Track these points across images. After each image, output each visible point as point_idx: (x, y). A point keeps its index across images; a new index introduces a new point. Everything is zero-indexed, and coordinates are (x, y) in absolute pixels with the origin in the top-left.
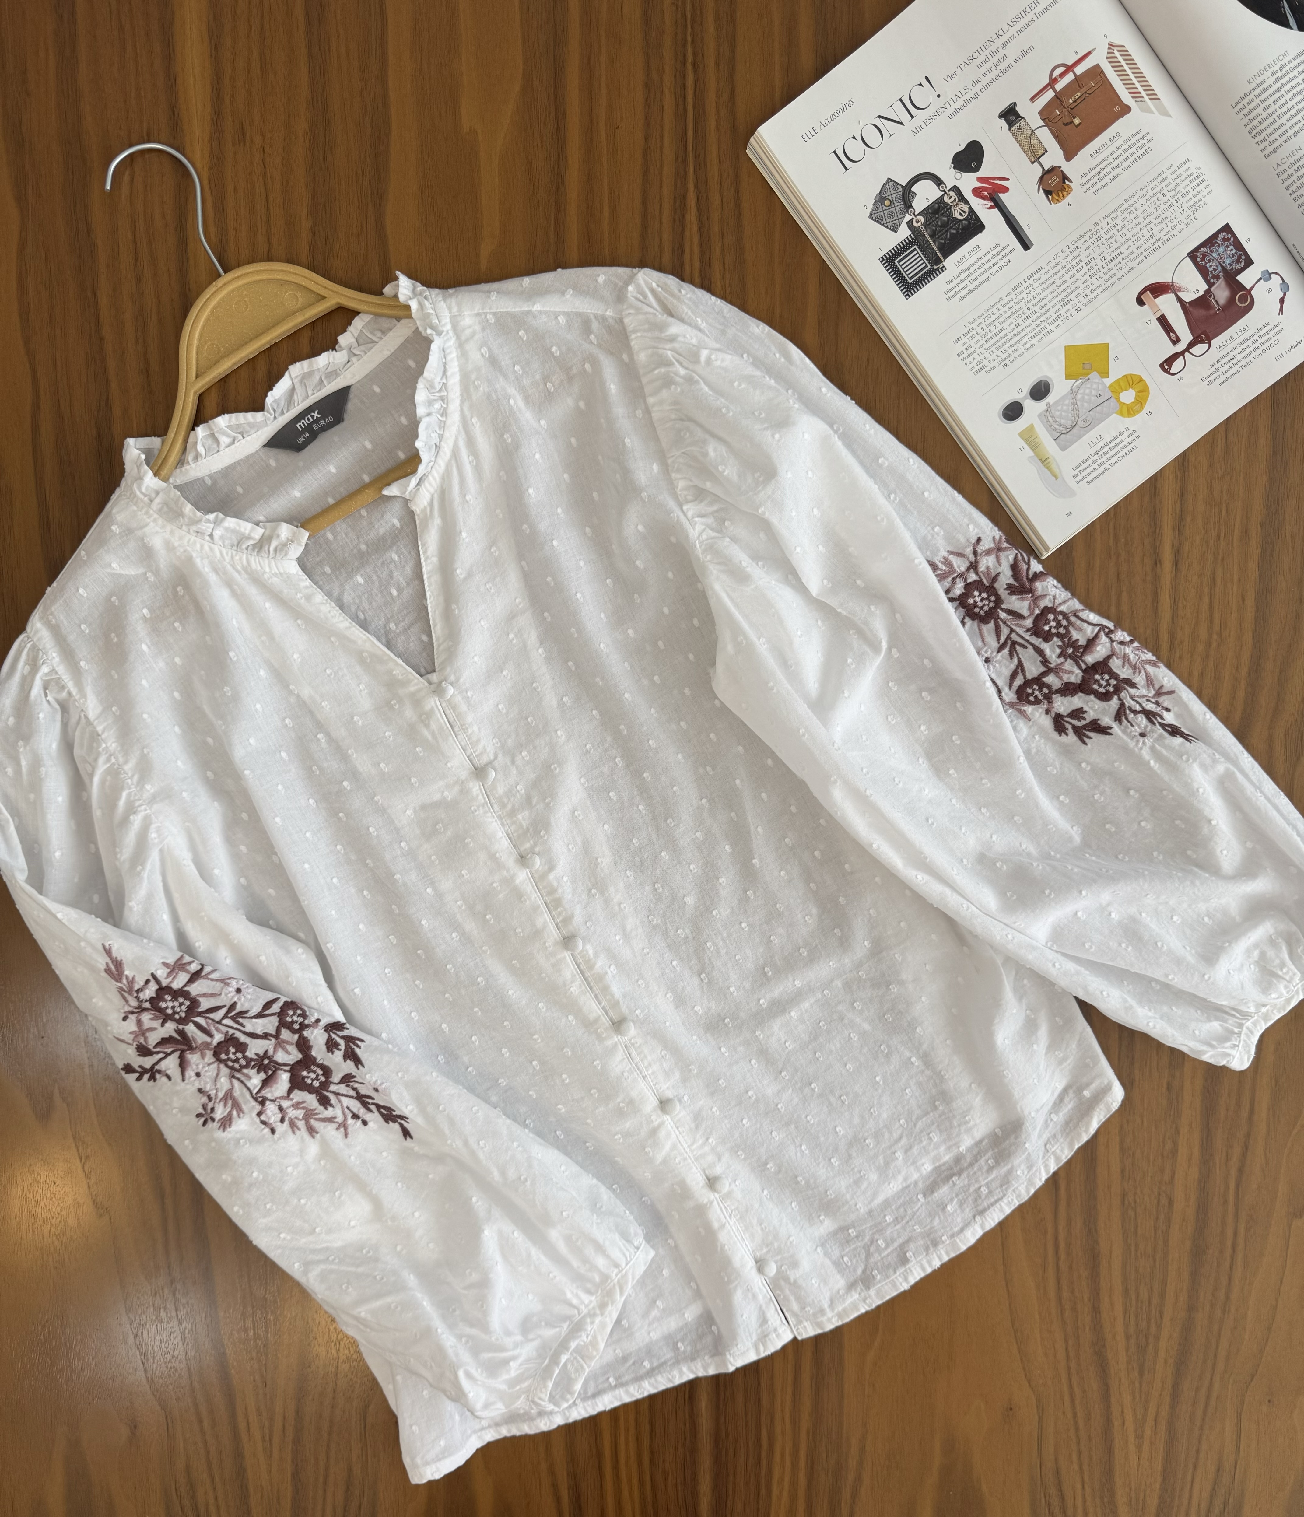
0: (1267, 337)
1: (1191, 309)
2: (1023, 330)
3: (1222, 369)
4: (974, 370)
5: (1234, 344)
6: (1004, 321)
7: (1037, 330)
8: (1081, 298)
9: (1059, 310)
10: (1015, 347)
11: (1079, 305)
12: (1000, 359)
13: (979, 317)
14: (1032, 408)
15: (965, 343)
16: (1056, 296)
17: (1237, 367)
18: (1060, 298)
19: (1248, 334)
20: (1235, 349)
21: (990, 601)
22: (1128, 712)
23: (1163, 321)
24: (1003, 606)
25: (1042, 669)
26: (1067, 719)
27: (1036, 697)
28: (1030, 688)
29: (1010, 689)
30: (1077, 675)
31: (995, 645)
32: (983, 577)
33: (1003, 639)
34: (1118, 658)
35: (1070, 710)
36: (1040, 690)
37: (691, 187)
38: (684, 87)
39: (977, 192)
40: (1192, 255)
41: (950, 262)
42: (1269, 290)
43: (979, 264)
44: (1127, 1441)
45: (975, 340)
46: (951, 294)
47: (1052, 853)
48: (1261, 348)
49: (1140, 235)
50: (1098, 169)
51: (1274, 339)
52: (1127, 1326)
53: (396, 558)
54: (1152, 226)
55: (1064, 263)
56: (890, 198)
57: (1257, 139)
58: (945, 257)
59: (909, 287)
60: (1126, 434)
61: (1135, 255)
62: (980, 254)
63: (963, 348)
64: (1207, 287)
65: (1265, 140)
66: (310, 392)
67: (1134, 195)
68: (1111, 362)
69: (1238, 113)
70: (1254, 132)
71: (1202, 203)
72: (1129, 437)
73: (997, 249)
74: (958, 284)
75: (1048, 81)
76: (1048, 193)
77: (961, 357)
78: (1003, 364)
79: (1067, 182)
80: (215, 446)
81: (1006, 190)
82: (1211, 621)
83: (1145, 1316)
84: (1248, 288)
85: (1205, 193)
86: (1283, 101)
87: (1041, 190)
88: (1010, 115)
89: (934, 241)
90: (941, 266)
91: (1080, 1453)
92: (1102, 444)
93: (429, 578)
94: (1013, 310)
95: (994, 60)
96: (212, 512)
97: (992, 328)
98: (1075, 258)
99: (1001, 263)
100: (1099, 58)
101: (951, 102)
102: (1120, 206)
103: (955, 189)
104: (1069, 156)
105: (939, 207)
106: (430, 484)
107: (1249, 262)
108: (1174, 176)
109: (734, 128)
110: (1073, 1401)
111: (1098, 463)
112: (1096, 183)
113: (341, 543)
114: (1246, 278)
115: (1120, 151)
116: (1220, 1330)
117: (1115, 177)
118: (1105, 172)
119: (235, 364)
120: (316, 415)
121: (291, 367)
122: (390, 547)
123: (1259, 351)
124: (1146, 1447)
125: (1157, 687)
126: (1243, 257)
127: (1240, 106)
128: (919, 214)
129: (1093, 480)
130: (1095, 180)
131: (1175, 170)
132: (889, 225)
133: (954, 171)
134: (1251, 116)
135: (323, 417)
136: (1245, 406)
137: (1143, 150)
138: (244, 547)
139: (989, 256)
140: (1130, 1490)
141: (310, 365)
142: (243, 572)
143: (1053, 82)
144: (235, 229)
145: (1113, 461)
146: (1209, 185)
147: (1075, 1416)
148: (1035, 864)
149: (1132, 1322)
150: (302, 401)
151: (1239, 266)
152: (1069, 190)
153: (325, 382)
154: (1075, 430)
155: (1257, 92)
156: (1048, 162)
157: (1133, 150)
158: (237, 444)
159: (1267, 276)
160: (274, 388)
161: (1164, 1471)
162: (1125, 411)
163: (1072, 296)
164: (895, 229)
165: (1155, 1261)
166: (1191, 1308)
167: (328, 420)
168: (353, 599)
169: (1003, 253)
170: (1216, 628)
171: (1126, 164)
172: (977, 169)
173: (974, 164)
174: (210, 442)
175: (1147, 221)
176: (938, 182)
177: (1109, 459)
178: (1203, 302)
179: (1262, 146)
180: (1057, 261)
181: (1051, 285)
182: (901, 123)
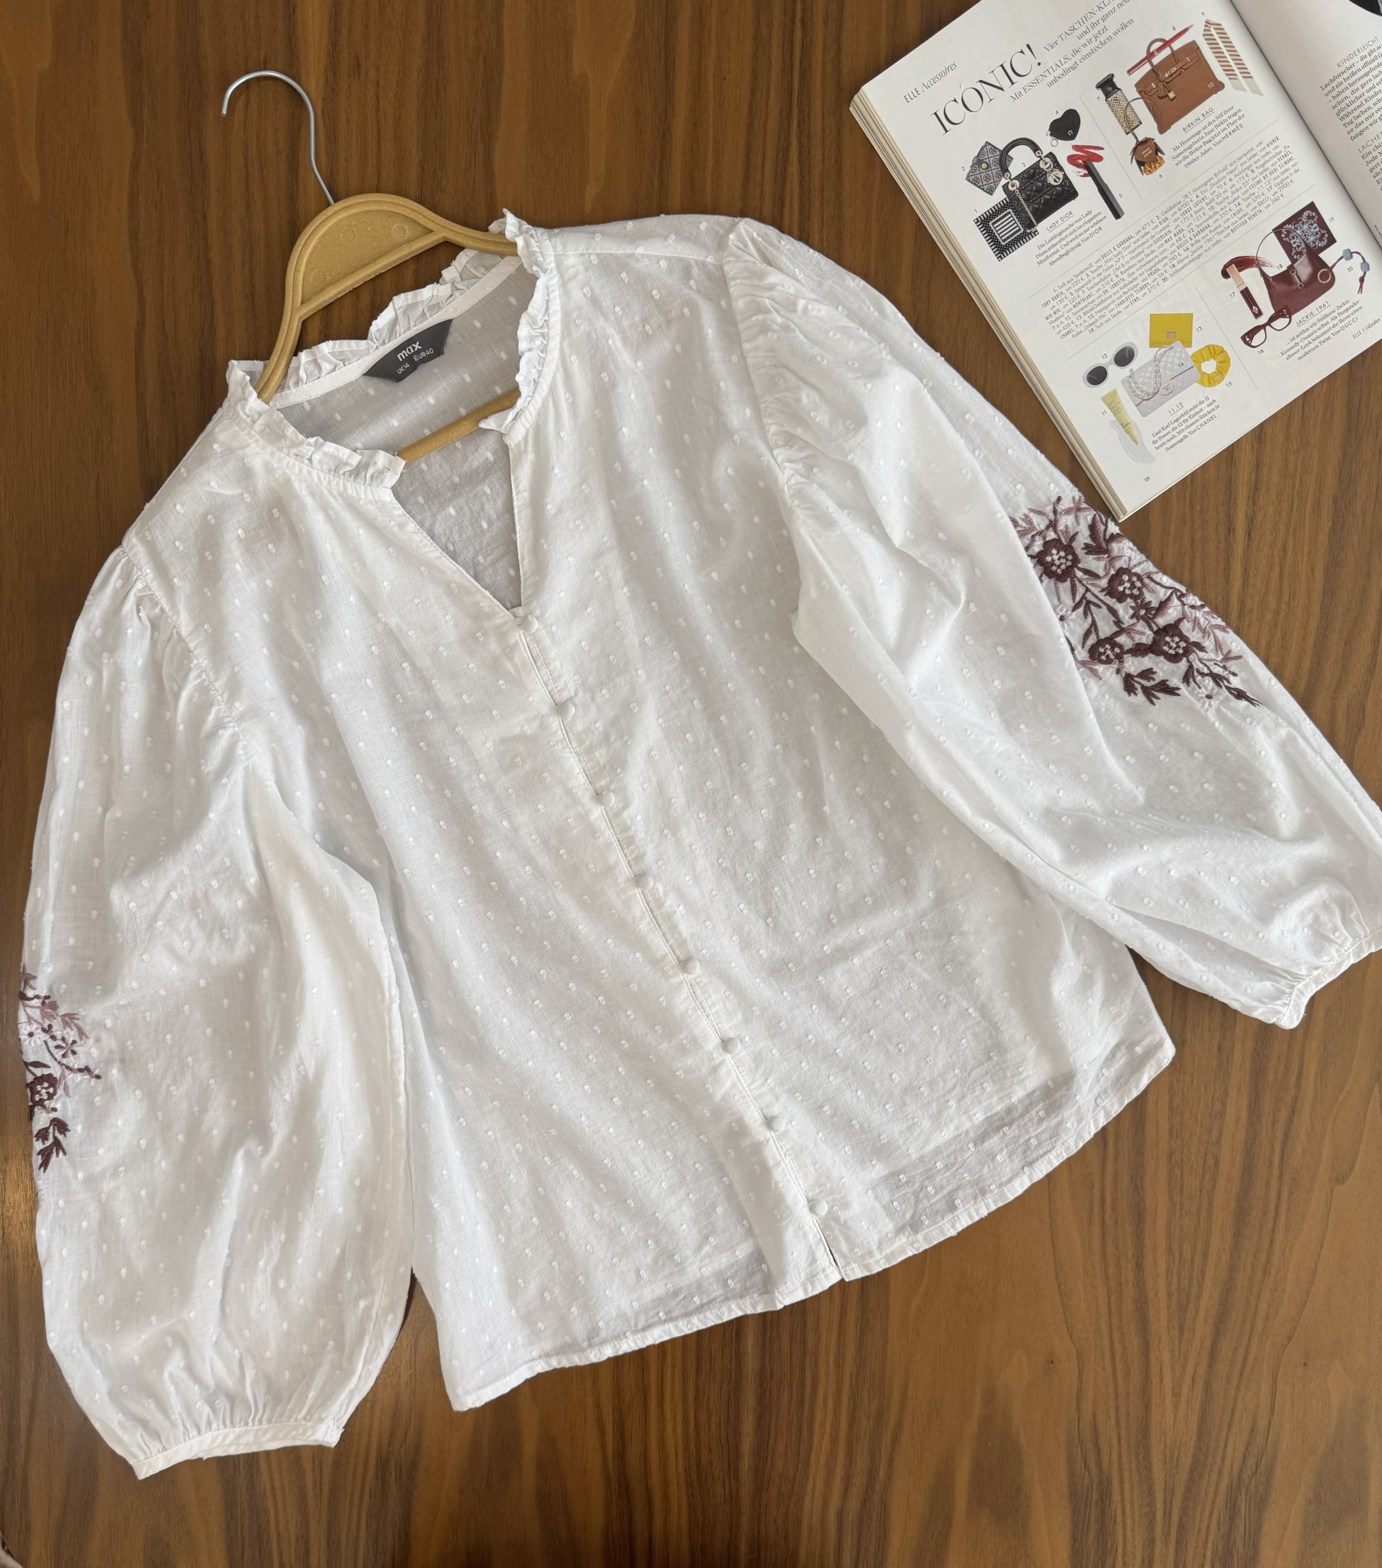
0: (1346, 314)
1: (1274, 284)
2: (1111, 296)
3: (1301, 344)
4: (1061, 334)
5: (1314, 320)
6: (1092, 287)
7: (1124, 297)
8: (1168, 268)
9: (1146, 279)
10: (1102, 313)
11: (1166, 275)
12: (1087, 324)
13: (1069, 282)
14: (1115, 373)
15: (1054, 306)
16: (1145, 265)
17: (1316, 343)
18: (1148, 267)
19: (1327, 311)
20: (1315, 324)
21: (1067, 560)
22: (1196, 674)
23: (1246, 294)
24: (1080, 565)
25: (1115, 629)
26: (1136, 679)
27: (1108, 656)
28: (1103, 647)
29: (1083, 647)
30: (1148, 637)
31: (1070, 603)
32: (1061, 536)
33: (1078, 598)
34: (1188, 621)
35: (1140, 670)
36: (1112, 649)
37: (794, 141)
38: (792, 43)
39: (1072, 159)
40: (1277, 231)
41: (1042, 227)
42: (1350, 269)
43: (1071, 229)
44: (1164, 1399)
45: (1064, 304)
46: (1043, 257)
47: (1116, 812)
48: (1340, 325)
49: (1227, 209)
50: (1190, 143)
51: (1352, 317)
52: (1169, 1284)
53: (488, 491)
54: (1240, 200)
55: (1153, 233)
56: (987, 161)
57: (1344, 121)
58: (1038, 221)
59: (1002, 249)
60: (1207, 403)
61: (1221, 229)
62: (1071, 221)
63: (1052, 312)
64: (1289, 263)
65: (1352, 122)
66: (412, 324)
67: (1224, 170)
68: (1194, 331)
69: (1327, 95)
70: (1341, 115)
71: (1288, 180)
72: (1208, 406)
73: (1090, 216)
74: (1049, 249)
75: (1144, 55)
76: (1140, 164)
77: (1050, 320)
78: (1090, 329)
79: (1159, 154)
80: (317, 372)
81: (1099, 159)
82: (1281, 591)
83: (1187, 1275)
84: (1330, 265)
85: (1292, 171)
86: (1370, 85)
87: (1134, 161)
88: (1108, 86)
89: (1028, 206)
90: (1033, 230)
91: (1117, 1408)
92: (1182, 412)
93: (519, 512)
94: (1102, 277)
95: (1095, 31)
96: (312, 437)
97: (1081, 293)
98: (1164, 229)
99: (1092, 230)
100: (1196, 35)
101: (1051, 70)
102: (1210, 180)
103: (1051, 155)
104: (1162, 129)
105: (1035, 172)
106: (526, 420)
107: (1332, 241)
108: (1263, 153)
109: (839, 86)
110: (1113, 1356)
111: (1177, 430)
112: (1187, 157)
113: (435, 475)
114: (1328, 256)
115: (1212, 126)
116: (1260, 1291)
117: (1206, 152)
118: (1196, 146)
119: (340, 292)
120: (417, 346)
121: (395, 298)
122: (483, 480)
123: (1338, 328)
124: (1183, 1406)
125: (1225, 652)
126: (1326, 235)
127: (1330, 88)
128: (1015, 179)
129: (1172, 447)
130: (1187, 153)
131: (1264, 148)
132: (985, 187)
133: (1050, 138)
134: (1339, 99)
135: (424, 350)
136: (1322, 381)
137: (1234, 126)
138: (341, 472)
139: (1081, 223)
140: (1166, 1447)
141: (415, 297)
142: (339, 498)
143: (1150, 55)
144: (346, 160)
145: (1192, 429)
146: (1296, 164)
147: (1114, 1372)
148: (1099, 819)
149: (1175, 1281)
150: (404, 332)
151: (1322, 244)
152: (1161, 162)
153: (428, 315)
154: (1157, 397)
155: (1346, 75)
156: (1142, 133)
157: (1225, 125)
158: (337, 371)
159: (1348, 254)
160: (379, 318)
161: (1200, 1429)
162: (1206, 381)
163: (1159, 266)
164: (990, 192)
165: (1199, 1220)
166: (1233, 1269)
167: (430, 351)
168: (444, 530)
169: (1094, 221)
170: (1285, 598)
171: (1217, 139)
172: (1073, 137)
173: (1070, 132)
174: (312, 367)
175: (1235, 196)
176: (1035, 148)
177: (1188, 427)
178: (1285, 277)
179: (1349, 128)
180: (1146, 231)
181: (1140, 254)
182: (1001, 89)
